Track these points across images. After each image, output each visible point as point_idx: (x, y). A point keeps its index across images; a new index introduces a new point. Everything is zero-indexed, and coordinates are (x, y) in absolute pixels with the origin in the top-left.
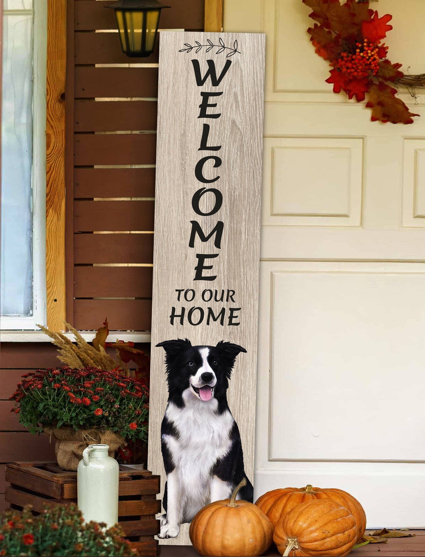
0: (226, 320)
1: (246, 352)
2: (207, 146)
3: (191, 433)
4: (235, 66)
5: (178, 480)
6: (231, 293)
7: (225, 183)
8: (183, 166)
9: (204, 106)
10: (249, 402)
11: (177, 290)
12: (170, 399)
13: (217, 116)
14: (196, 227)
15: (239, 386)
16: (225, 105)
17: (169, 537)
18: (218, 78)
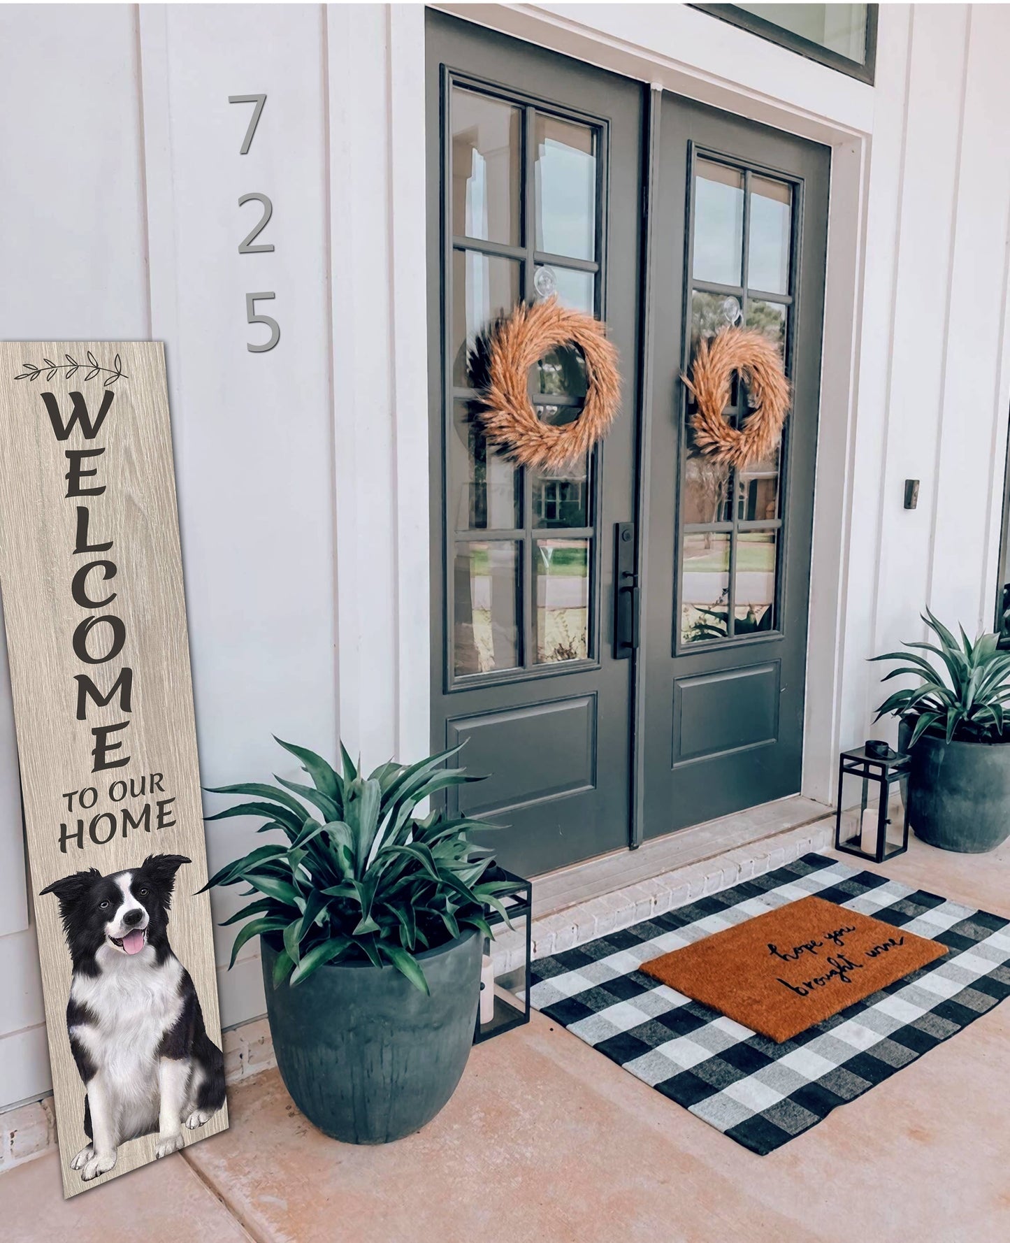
0: (154, 821)
1: (190, 861)
2: (88, 544)
3: (118, 1008)
4: (120, 402)
5: (105, 1086)
6: (156, 779)
7: (126, 603)
8: (49, 584)
9: (74, 476)
10: (202, 935)
11: (64, 796)
12: (76, 969)
13: (99, 491)
14: (85, 684)
15: (186, 916)
16: (111, 471)
17: (101, 1173)
18: (93, 424)
